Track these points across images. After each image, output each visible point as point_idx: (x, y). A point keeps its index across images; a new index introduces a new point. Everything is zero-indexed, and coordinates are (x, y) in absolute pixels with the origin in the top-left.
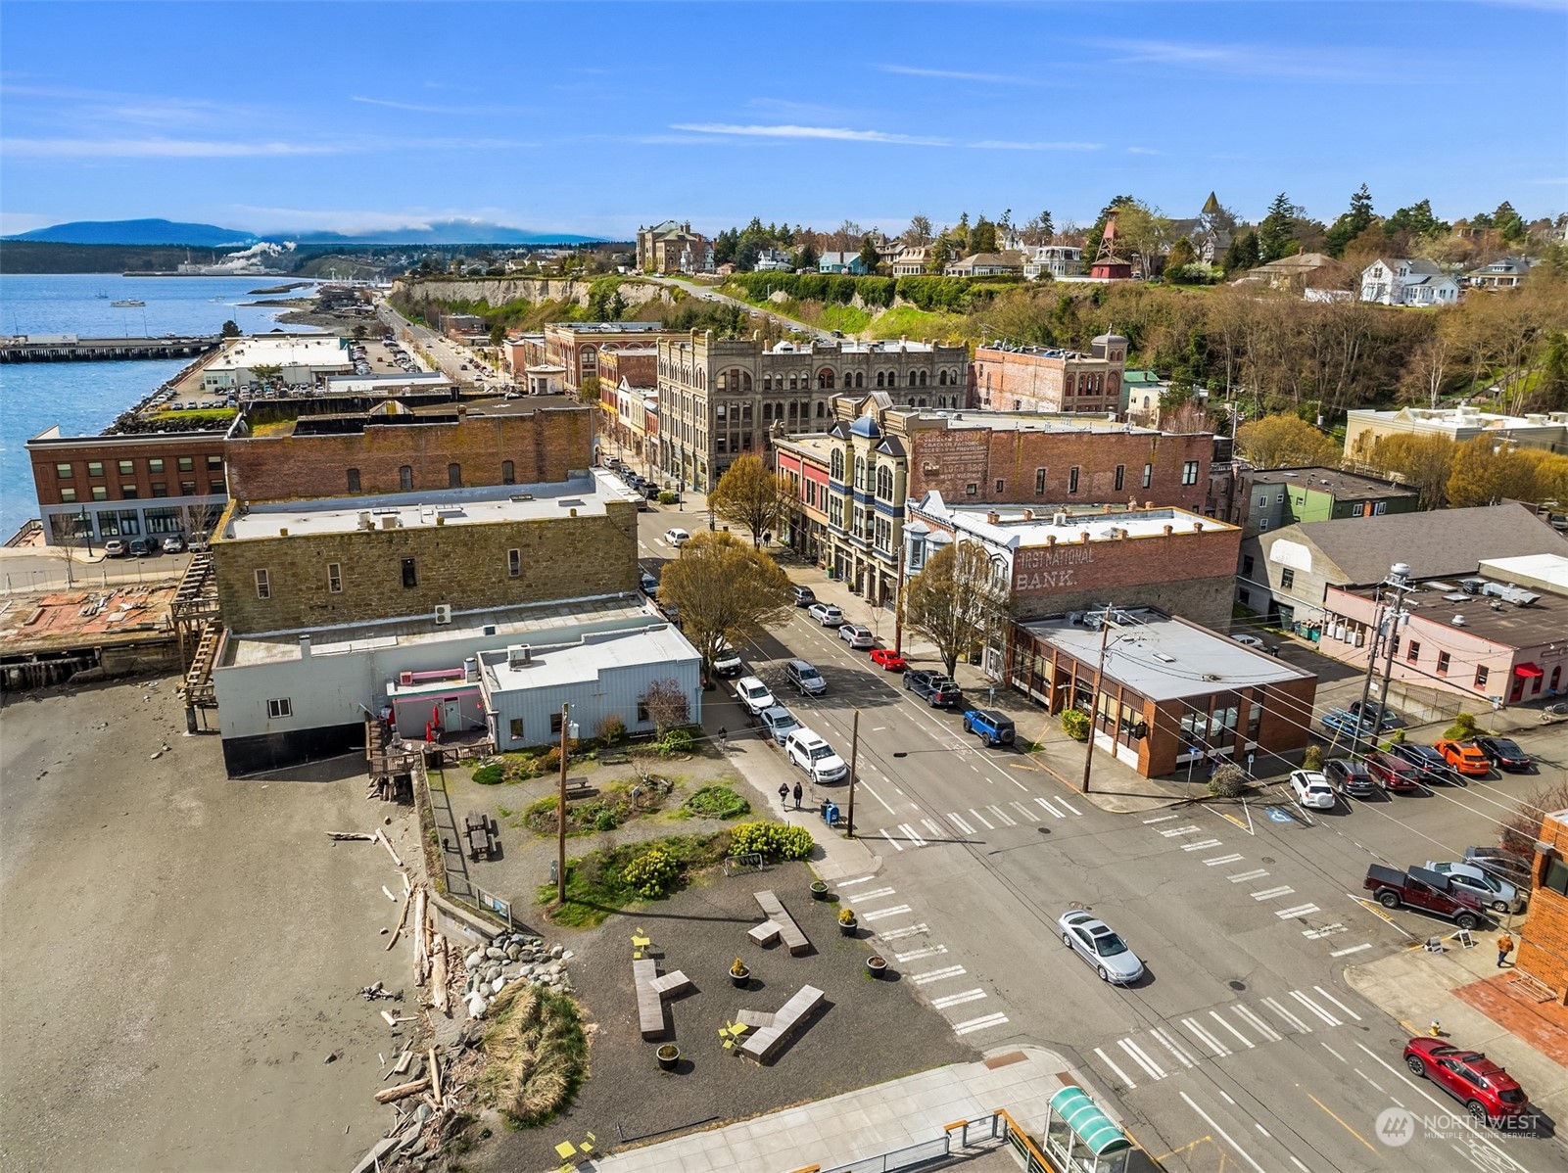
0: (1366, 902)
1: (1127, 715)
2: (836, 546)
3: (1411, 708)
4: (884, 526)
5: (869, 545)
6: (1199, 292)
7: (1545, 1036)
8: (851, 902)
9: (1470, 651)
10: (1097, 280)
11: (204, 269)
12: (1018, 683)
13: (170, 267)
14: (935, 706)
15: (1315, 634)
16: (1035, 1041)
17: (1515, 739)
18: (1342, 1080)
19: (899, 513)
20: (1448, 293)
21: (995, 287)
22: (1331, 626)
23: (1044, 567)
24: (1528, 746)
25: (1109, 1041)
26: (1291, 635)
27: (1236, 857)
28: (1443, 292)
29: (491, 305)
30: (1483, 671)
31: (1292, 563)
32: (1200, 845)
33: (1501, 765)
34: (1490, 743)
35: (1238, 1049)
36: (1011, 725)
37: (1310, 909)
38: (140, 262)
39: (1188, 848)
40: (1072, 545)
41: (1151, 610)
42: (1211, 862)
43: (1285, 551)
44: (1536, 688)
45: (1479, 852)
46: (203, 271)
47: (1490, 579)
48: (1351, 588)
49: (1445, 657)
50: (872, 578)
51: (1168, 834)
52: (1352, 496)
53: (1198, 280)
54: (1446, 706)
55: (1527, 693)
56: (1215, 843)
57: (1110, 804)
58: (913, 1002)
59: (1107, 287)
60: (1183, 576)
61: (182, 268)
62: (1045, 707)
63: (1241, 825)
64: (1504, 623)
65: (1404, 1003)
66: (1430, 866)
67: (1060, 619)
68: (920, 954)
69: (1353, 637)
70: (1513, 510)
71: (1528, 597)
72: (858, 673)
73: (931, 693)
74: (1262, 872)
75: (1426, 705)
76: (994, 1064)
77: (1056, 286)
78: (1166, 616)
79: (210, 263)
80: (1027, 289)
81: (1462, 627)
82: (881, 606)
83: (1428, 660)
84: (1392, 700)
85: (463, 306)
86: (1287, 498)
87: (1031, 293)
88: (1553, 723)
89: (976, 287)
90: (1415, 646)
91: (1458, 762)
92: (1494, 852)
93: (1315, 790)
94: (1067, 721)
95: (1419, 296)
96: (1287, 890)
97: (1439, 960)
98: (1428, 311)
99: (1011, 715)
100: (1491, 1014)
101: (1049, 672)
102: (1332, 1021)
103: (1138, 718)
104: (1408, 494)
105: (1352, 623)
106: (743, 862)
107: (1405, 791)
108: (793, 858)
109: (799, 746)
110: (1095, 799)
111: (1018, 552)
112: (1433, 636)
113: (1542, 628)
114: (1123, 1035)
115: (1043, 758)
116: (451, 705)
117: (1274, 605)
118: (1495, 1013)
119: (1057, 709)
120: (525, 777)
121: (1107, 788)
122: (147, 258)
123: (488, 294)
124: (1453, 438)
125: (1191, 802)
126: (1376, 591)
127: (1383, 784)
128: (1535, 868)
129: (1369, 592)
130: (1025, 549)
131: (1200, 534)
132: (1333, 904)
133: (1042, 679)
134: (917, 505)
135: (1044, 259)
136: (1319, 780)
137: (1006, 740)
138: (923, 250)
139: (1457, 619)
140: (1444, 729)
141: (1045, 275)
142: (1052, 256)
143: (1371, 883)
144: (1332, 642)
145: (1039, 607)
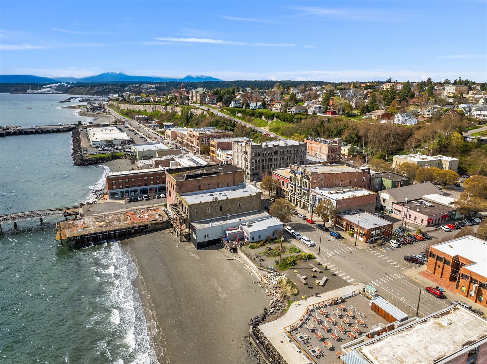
0: (404, 261)
1: (361, 231)
2: (290, 196)
3: (410, 228)
4: (305, 194)
5: (300, 197)
6: (355, 120)
7: (430, 278)
8: (324, 265)
9: (420, 216)
10: (329, 116)
11: (36, 92)
12: (338, 226)
13: (24, 91)
14: (323, 231)
15: (390, 212)
16: (359, 282)
17: (428, 233)
18: (403, 285)
19: (308, 191)
20: (415, 121)
21: (302, 117)
22: (394, 211)
23: (342, 203)
24: (430, 234)
25: (370, 282)
26: (385, 212)
27: (383, 255)
28: (413, 121)
29: (148, 112)
30: (423, 220)
31: (385, 198)
32: (377, 254)
33: (426, 238)
34: (424, 234)
35: (388, 282)
36: (340, 234)
37: (396, 263)
38: (14, 89)
39: (375, 254)
40: (347, 199)
41: (361, 210)
42: (379, 256)
43: (384, 195)
44: (432, 223)
45: (422, 253)
46: (35, 92)
47: (424, 200)
48: (397, 203)
49: (416, 217)
50: (300, 203)
51: (371, 252)
52: (396, 180)
53: (354, 116)
54: (416, 227)
55: (431, 224)
56: (379, 253)
57: (360, 248)
58: (340, 278)
59: (331, 118)
60: (366, 203)
61: (28, 91)
62: (344, 230)
63: (383, 250)
64: (426, 210)
65: (411, 275)
66: (414, 255)
67: (345, 213)
68: (338, 272)
69: (398, 213)
70: (429, 184)
71: (431, 204)
72: (306, 225)
73: (322, 228)
74: (387, 258)
75: (413, 227)
76: (354, 285)
77: (317, 117)
78: (364, 212)
79: (37, 89)
80: (310, 117)
81: (419, 212)
82: (303, 209)
83: (413, 218)
84: (407, 226)
85: (139, 112)
86: (382, 181)
87: (311, 118)
88: (435, 230)
89: (297, 116)
90: (410, 215)
91: (418, 238)
92: (424, 253)
93: (394, 244)
94: (349, 233)
95: (408, 122)
96: (392, 260)
97: (416, 269)
98: (410, 127)
99: (339, 232)
100: (423, 276)
101: (344, 223)
102: (401, 278)
103: (363, 233)
104: (408, 179)
105: (398, 210)
106: (304, 260)
107: (409, 243)
108: (312, 259)
109: (304, 239)
110: (357, 247)
111: (337, 201)
112: (413, 213)
113: (433, 211)
114: (372, 281)
115: (346, 240)
116: (238, 234)
117: (382, 206)
118: (424, 276)
119: (346, 230)
120: (259, 247)
121: (359, 245)
122: (15, 88)
123: (147, 109)
124: (417, 164)
125: (374, 247)
126: (402, 204)
127: (406, 242)
128: (429, 254)
129: (401, 204)
130: (338, 200)
131: (369, 195)
132: (399, 262)
133: (343, 225)
134: (313, 190)
135: (314, 109)
136: (395, 242)
137: (339, 237)
138: (280, 104)
139: (418, 210)
140: (416, 232)
141: (314, 113)
142: (316, 108)
143: (405, 258)
144: (394, 214)
145: (341, 211)
